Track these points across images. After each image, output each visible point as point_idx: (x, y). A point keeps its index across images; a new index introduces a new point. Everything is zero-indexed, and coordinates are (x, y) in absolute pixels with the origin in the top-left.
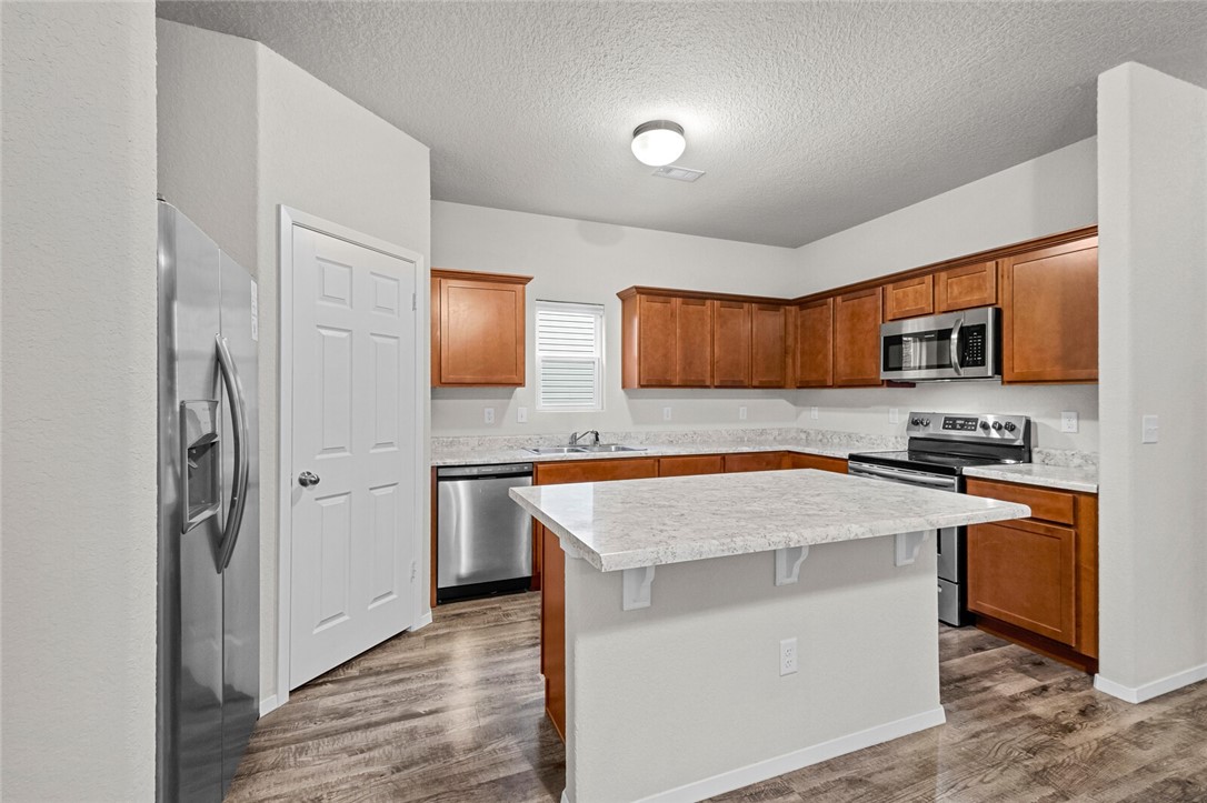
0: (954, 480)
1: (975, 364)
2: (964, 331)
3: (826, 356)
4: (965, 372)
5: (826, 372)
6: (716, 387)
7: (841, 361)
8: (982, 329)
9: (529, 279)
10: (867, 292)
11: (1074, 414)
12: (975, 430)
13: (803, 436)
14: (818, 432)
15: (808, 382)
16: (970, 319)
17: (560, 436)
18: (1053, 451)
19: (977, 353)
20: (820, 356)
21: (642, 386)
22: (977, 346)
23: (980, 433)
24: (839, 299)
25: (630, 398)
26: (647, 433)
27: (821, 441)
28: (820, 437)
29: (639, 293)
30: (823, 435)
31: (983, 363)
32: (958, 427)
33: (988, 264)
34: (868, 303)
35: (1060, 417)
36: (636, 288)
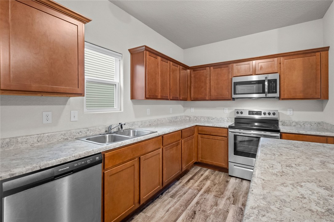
0: (278, 135)
1: (273, 92)
2: (269, 81)
3: (206, 89)
4: (270, 95)
5: (206, 94)
6: (171, 100)
7: (213, 90)
8: (276, 80)
9: (90, 20)
10: (225, 66)
11: (292, 109)
12: (261, 115)
13: (188, 118)
14: (195, 117)
15: (197, 98)
16: (271, 77)
17: (100, 128)
18: (286, 121)
19: (273, 89)
20: (203, 89)
21: (146, 98)
22: (273, 86)
23: (263, 116)
24: (212, 68)
25: (134, 105)
26: (142, 121)
27: (196, 120)
28: (195, 118)
29: (146, 50)
30: (197, 118)
31: (276, 92)
32: (254, 114)
33: (275, 59)
34: (225, 70)
35: (287, 110)
36: (146, 46)
